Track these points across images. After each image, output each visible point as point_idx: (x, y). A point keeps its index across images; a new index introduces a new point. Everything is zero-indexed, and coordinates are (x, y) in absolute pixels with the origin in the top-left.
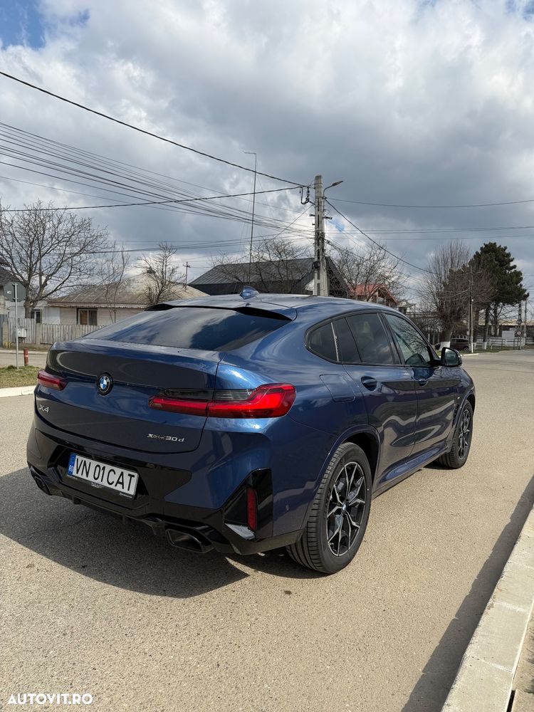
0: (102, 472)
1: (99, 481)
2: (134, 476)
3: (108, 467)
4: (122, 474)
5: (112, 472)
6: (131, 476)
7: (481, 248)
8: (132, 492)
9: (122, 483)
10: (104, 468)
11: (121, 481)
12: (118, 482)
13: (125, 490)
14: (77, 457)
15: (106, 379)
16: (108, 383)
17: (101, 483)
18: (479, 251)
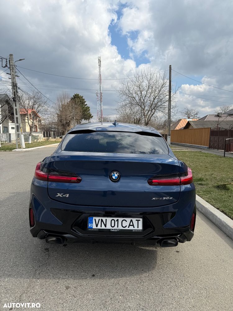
0: (116, 223)
1: (116, 227)
2: (140, 220)
3: (120, 219)
4: (131, 221)
5: (124, 222)
6: (138, 221)
7: (74, 96)
8: (141, 228)
9: (133, 225)
10: (118, 220)
11: (131, 224)
12: (130, 225)
13: (136, 228)
14: (94, 218)
15: (116, 174)
16: (118, 175)
17: (117, 228)
18: (73, 97)
